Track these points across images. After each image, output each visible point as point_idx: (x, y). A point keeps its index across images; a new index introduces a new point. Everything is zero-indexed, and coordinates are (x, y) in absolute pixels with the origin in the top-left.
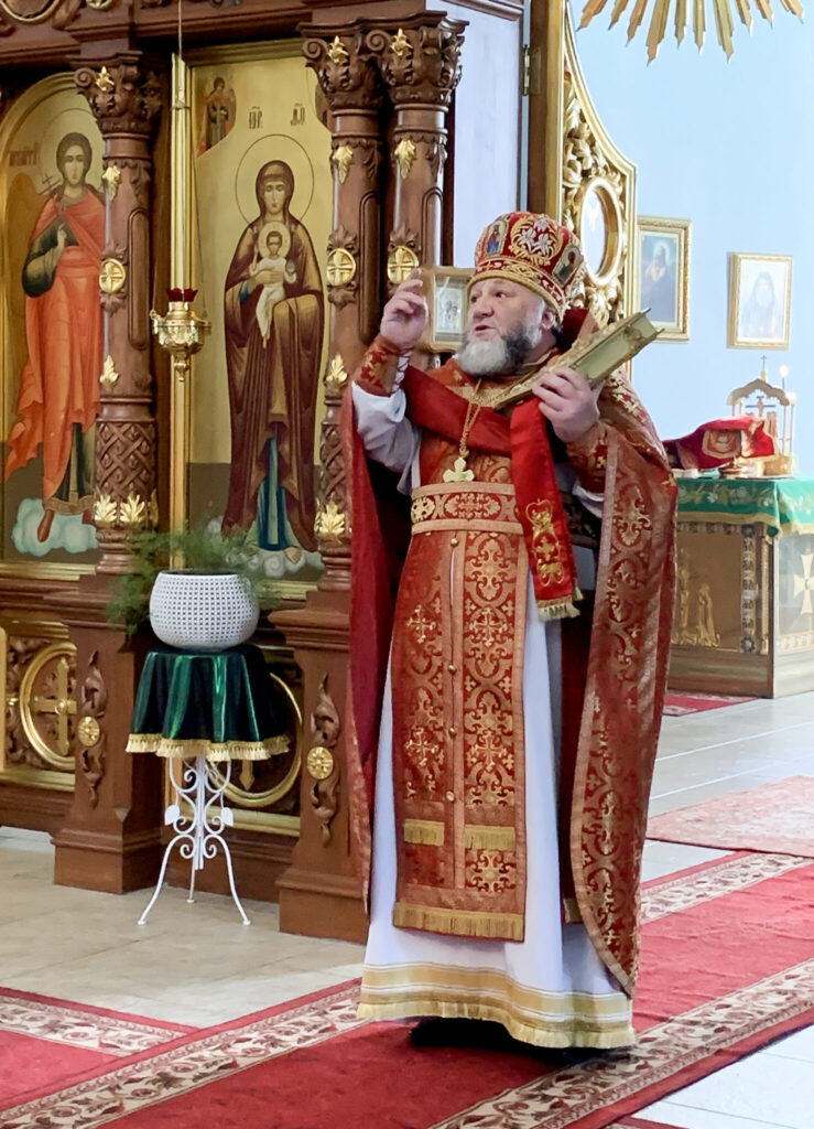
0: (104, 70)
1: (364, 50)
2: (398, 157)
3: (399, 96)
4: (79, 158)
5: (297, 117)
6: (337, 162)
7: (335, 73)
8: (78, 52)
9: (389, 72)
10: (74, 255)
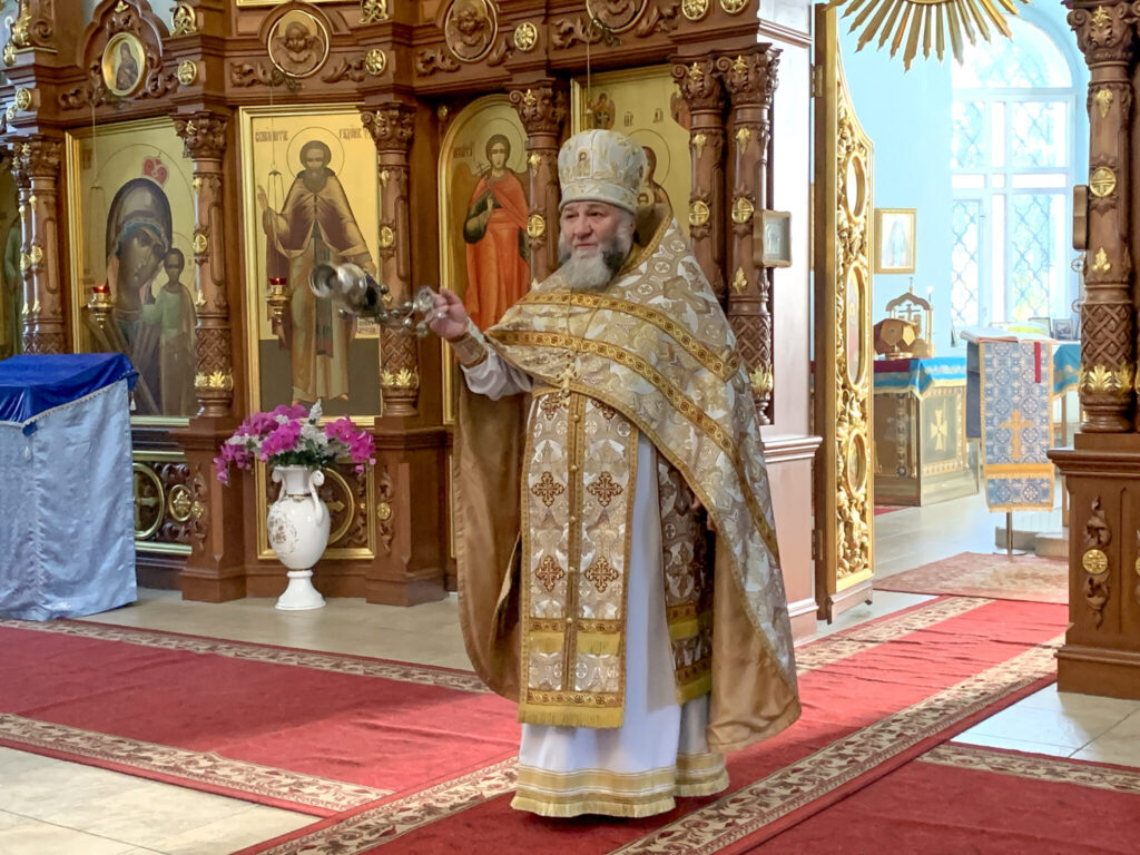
0: (529, 91)
1: (715, 70)
2: (738, 140)
3: (739, 99)
4: (501, 151)
5: (658, 117)
6: (695, 145)
7: (694, 86)
8: (510, 80)
9: (732, 85)
10: (499, 215)
